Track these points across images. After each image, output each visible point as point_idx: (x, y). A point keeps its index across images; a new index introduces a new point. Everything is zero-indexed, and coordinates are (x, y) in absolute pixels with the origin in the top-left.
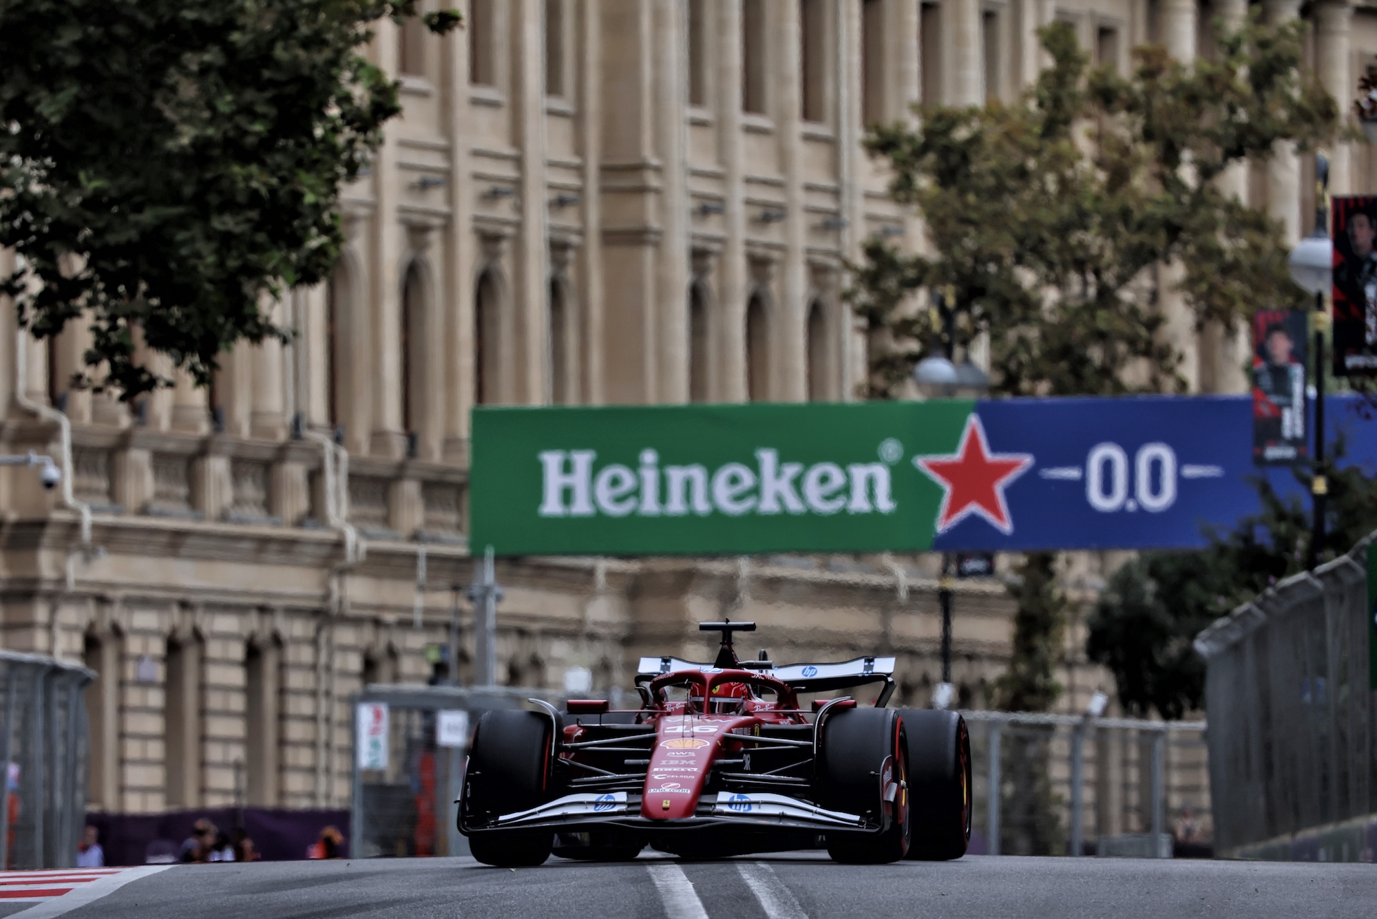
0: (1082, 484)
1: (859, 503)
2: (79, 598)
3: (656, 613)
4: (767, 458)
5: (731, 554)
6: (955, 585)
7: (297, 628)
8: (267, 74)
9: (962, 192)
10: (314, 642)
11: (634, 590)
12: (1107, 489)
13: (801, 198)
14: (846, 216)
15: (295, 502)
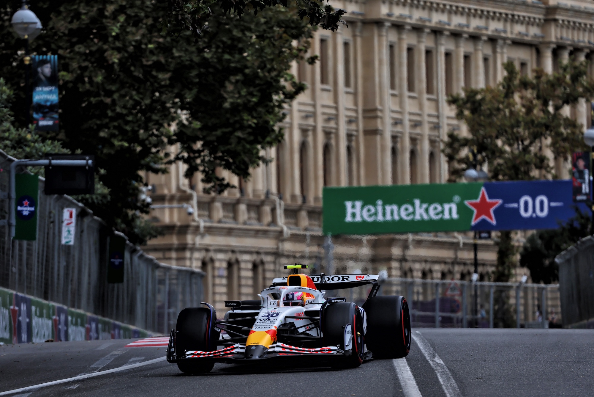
0: (518, 209)
1: (447, 216)
2: (199, 250)
3: (382, 252)
4: (417, 202)
5: (406, 233)
6: (479, 242)
7: (268, 259)
8: (257, 82)
9: (480, 116)
10: (274, 263)
11: (374, 245)
12: (526, 210)
13: (426, 119)
14: (441, 124)
15: (268, 218)
